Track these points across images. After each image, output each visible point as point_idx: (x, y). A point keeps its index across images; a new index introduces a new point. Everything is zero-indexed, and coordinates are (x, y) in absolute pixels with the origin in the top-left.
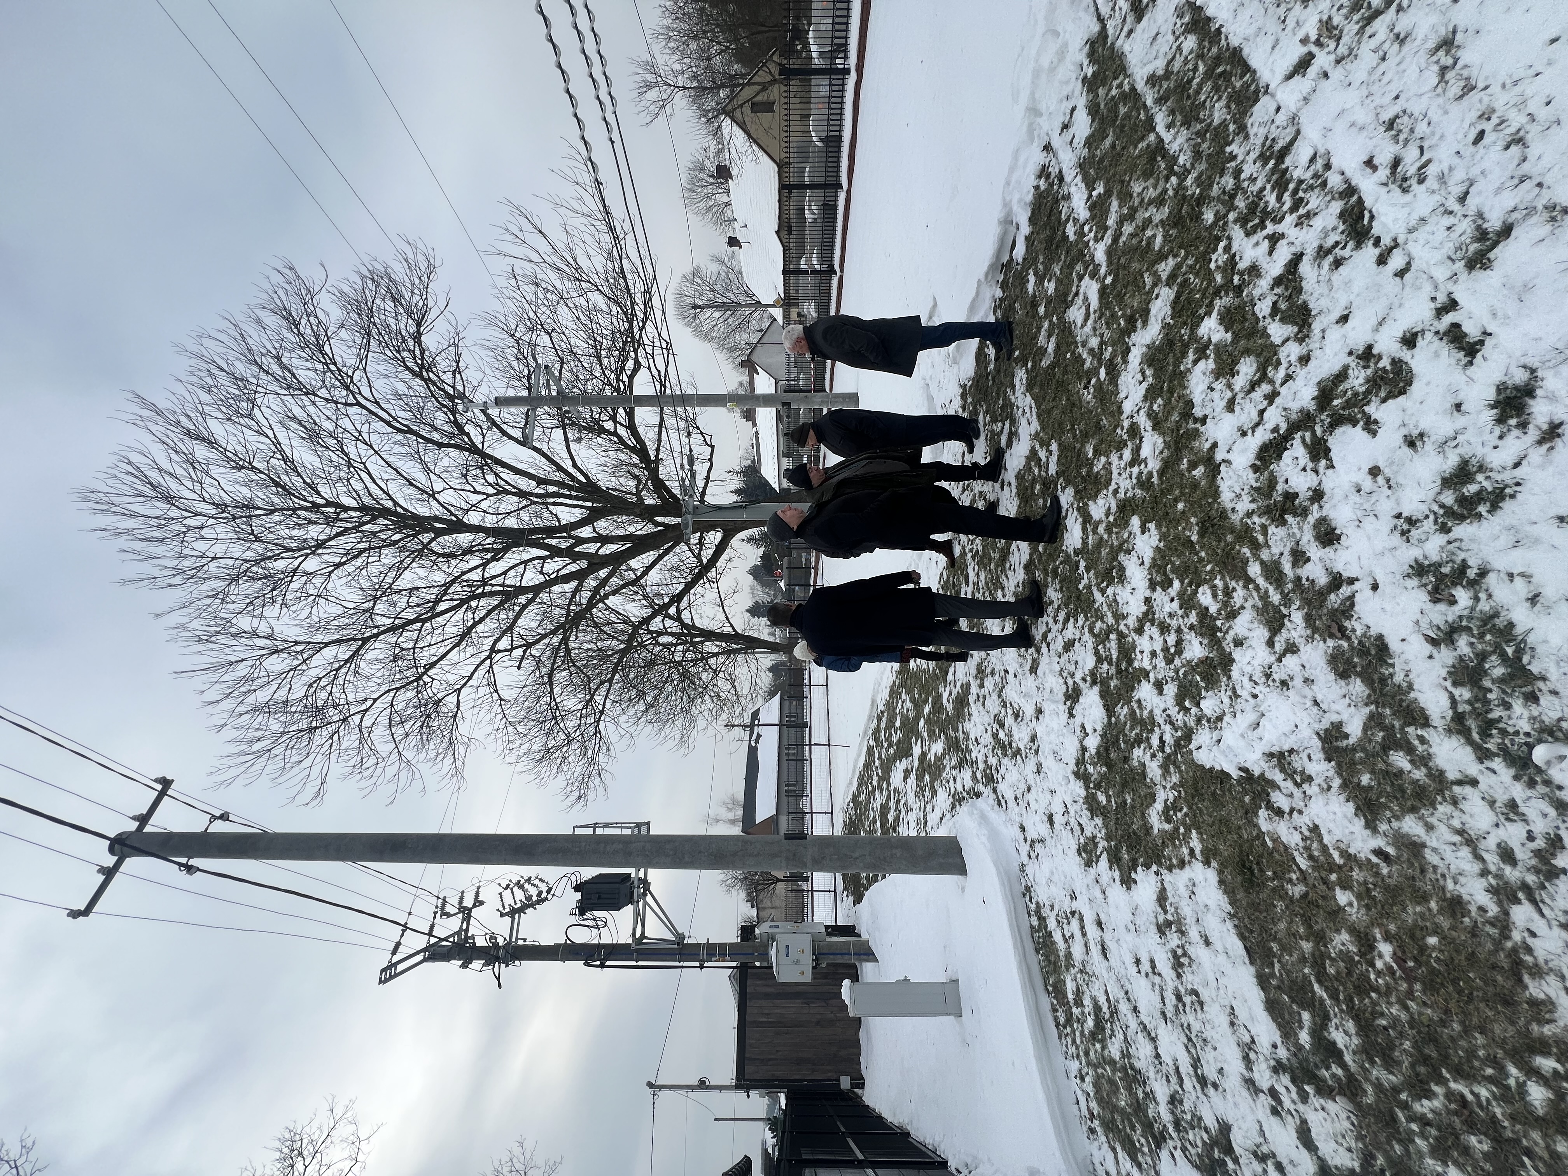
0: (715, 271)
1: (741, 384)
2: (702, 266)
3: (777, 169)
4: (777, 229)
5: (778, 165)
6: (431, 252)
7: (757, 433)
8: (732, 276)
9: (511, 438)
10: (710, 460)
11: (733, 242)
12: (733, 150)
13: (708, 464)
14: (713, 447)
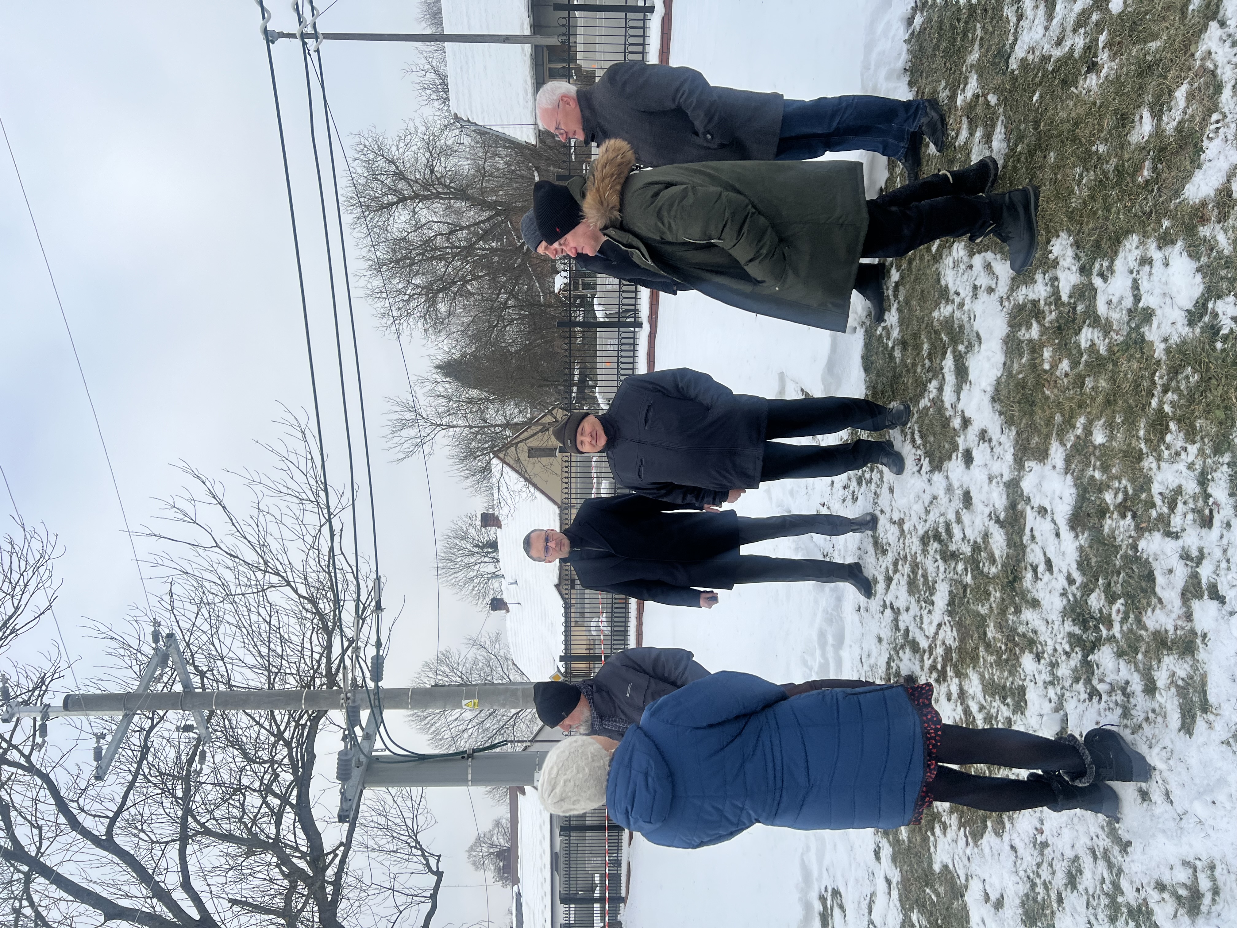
0: (471, 655)
1: (498, 823)
2: (454, 650)
3: (557, 511)
4: (556, 581)
5: (559, 507)
6: (52, 539)
7: (519, 895)
8: (494, 662)
9: (86, 833)
10: (434, 897)
11: (498, 604)
12: (504, 489)
13: (428, 906)
14: (439, 875)
